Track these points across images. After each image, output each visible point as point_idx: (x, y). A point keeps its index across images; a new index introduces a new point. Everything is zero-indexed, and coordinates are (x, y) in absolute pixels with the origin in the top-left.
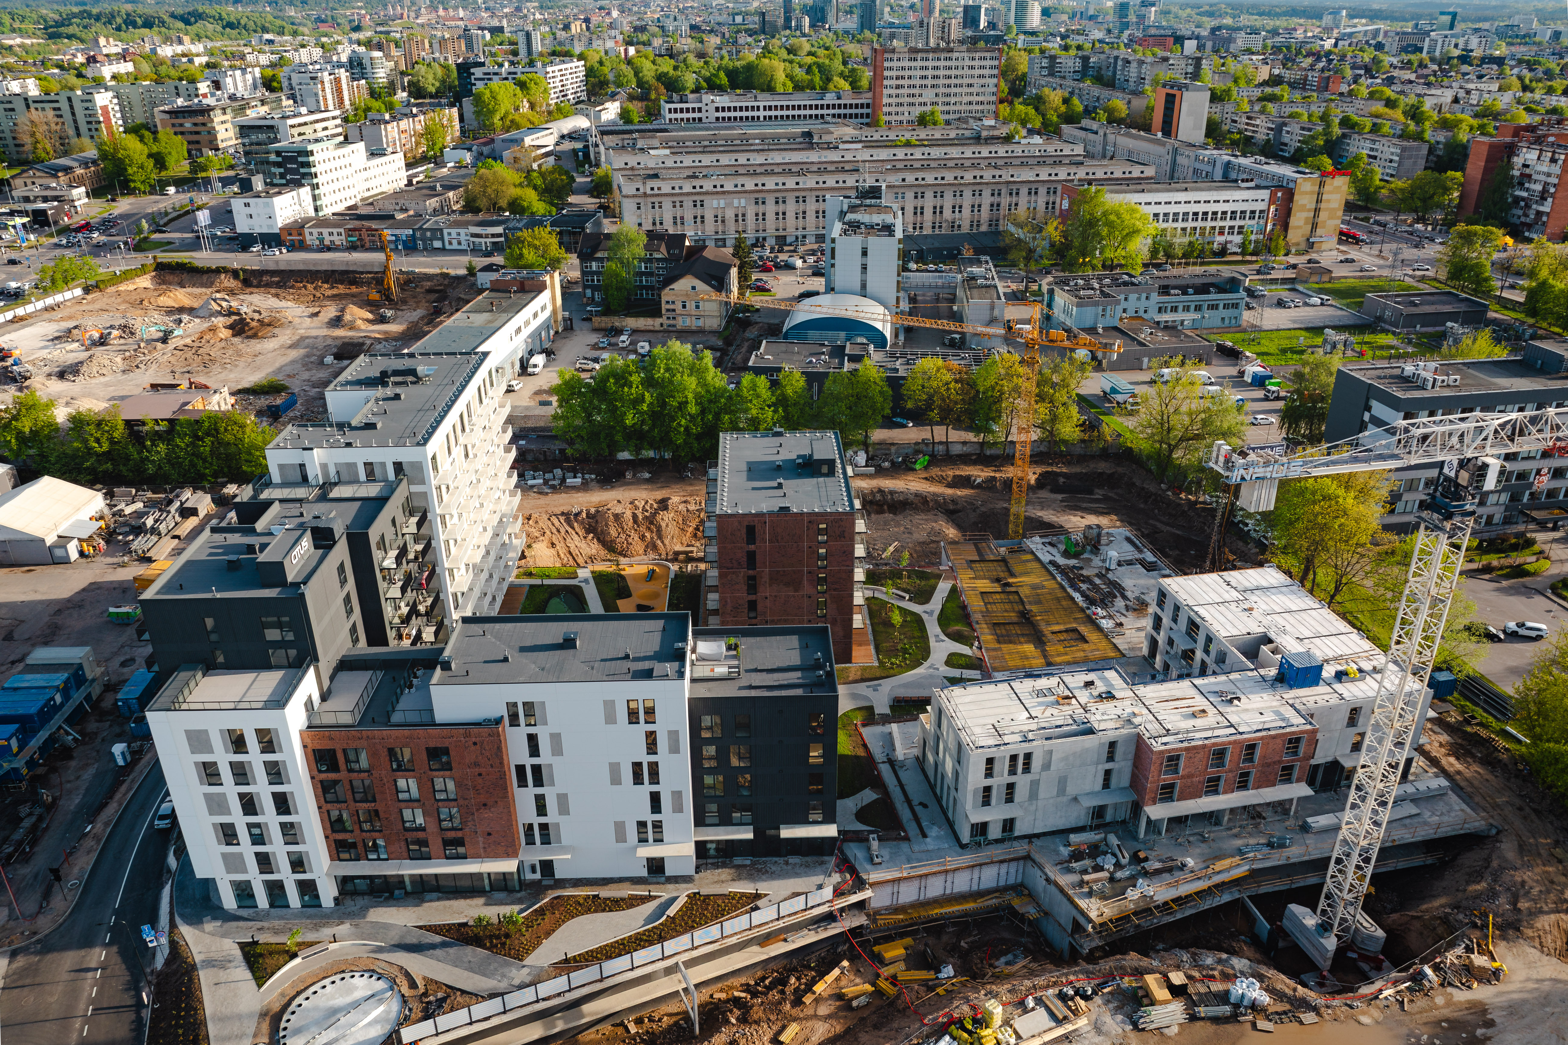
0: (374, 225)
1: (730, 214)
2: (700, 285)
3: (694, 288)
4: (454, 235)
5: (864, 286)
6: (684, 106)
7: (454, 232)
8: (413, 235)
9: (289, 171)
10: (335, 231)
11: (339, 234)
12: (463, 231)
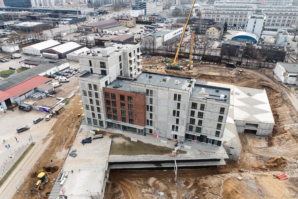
0: (154, 17)
1: (225, 19)
2: (215, 29)
3: (213, 29)
4: (168, 20)
5: (253, 30)
6: (219, 2)
7: (168, 19)
8: (161, 19)
9: (141, 6)
10: (147, 17)
11: (148, 18)
12: (170, 19)
